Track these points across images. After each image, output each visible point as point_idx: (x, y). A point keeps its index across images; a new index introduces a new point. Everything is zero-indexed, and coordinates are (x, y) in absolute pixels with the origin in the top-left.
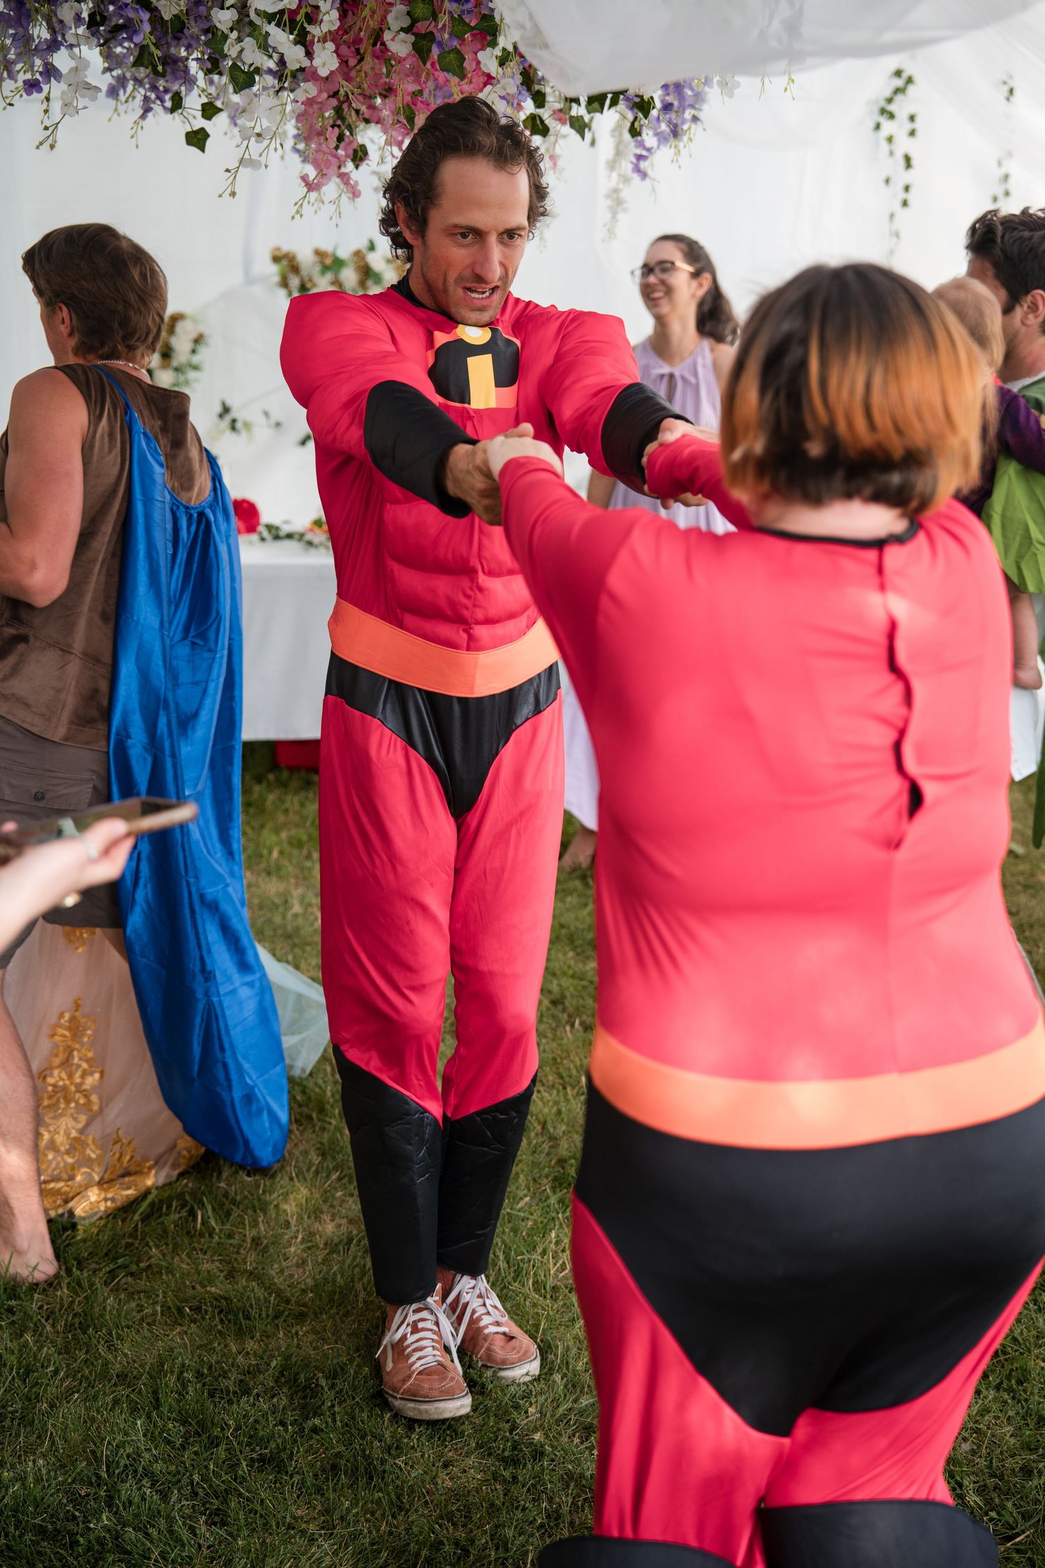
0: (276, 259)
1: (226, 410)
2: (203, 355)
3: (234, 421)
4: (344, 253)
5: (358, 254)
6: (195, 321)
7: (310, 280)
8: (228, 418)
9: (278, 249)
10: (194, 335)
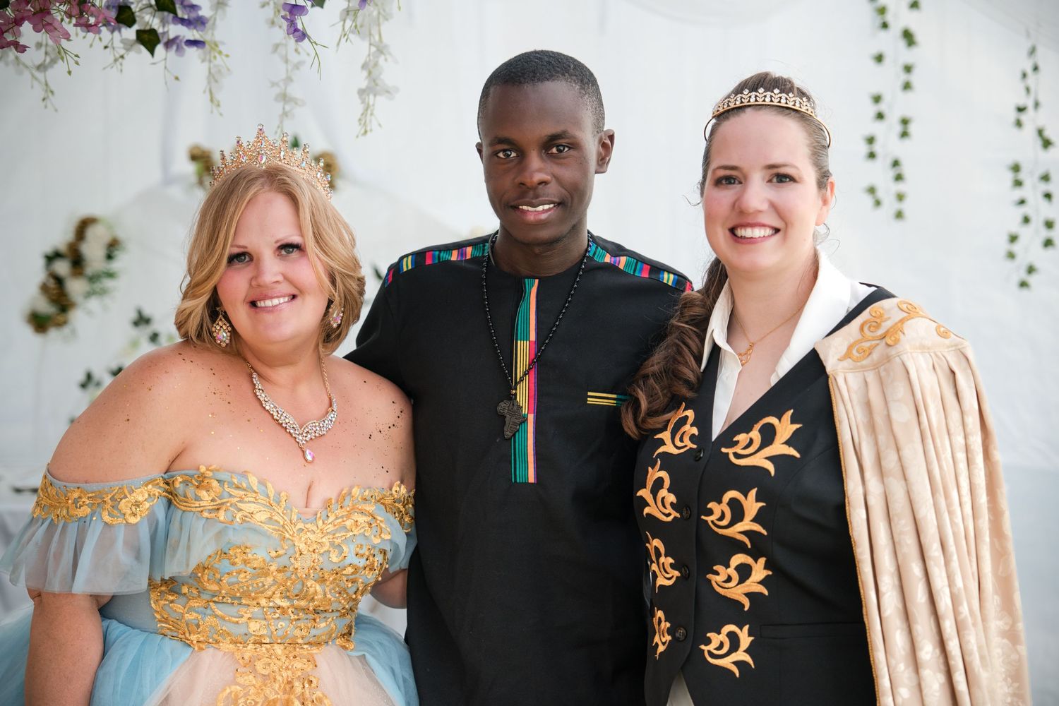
0: (194, 158)
6: (109, 226)
9: (197, 147)
10: (107, 241)
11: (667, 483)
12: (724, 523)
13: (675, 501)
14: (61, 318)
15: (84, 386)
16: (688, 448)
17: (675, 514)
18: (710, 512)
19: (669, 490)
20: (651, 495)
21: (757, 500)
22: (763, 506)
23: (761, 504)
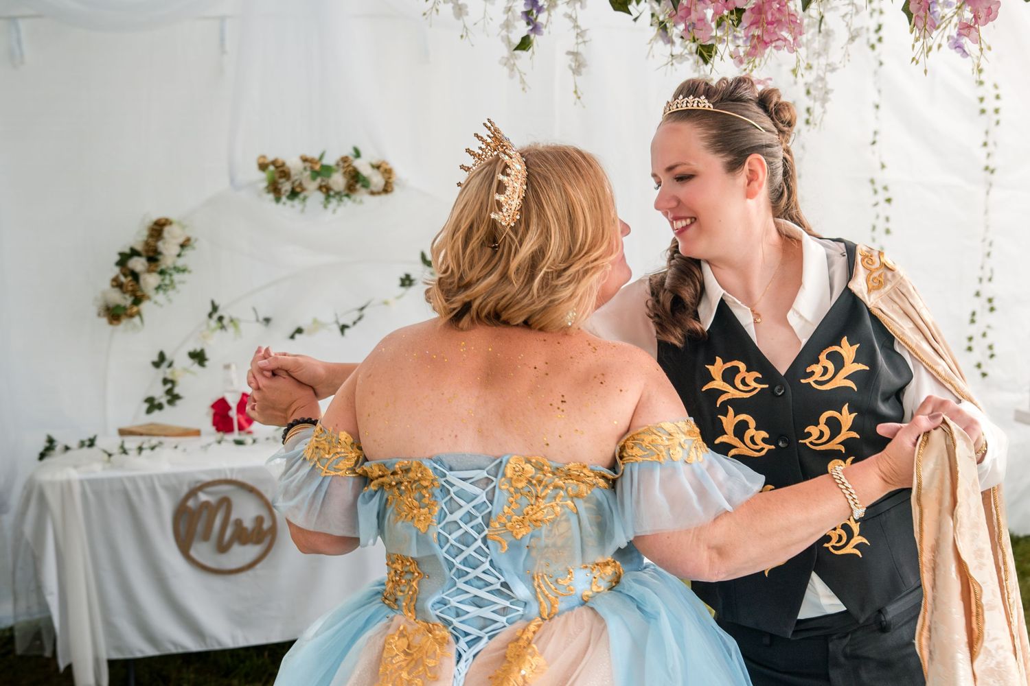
0: (263, 167)
1: (215, 308)
2: (189, 258)
3: (221, 319)
4: (330, 160)
5: (345, 160)
6: (184, 227)
7: (300, 184)
8: (215, 316)
9: (264, 157)
10: (181, 240)
11: (752, 423)
12: (825, 439)
13: (767, 435)
14: (135, 309)
15: (157, 365)
16: (759, 389)
17: (767, 447)
18: (809, 435)
19: (757, 429)
20: (737, 439)
21: (851, 413)
22: (856, 415)
23: (854, 415)
